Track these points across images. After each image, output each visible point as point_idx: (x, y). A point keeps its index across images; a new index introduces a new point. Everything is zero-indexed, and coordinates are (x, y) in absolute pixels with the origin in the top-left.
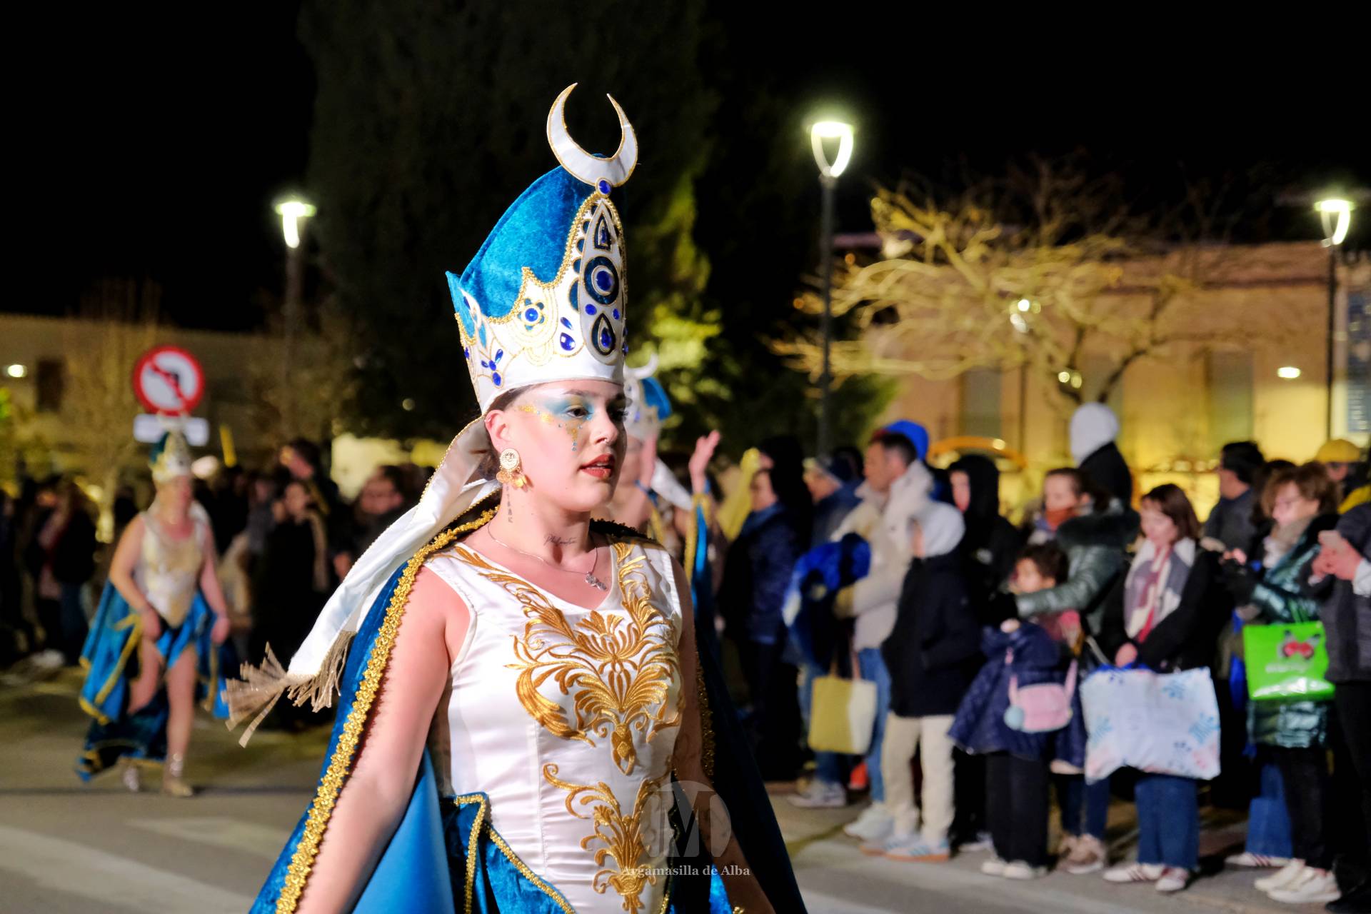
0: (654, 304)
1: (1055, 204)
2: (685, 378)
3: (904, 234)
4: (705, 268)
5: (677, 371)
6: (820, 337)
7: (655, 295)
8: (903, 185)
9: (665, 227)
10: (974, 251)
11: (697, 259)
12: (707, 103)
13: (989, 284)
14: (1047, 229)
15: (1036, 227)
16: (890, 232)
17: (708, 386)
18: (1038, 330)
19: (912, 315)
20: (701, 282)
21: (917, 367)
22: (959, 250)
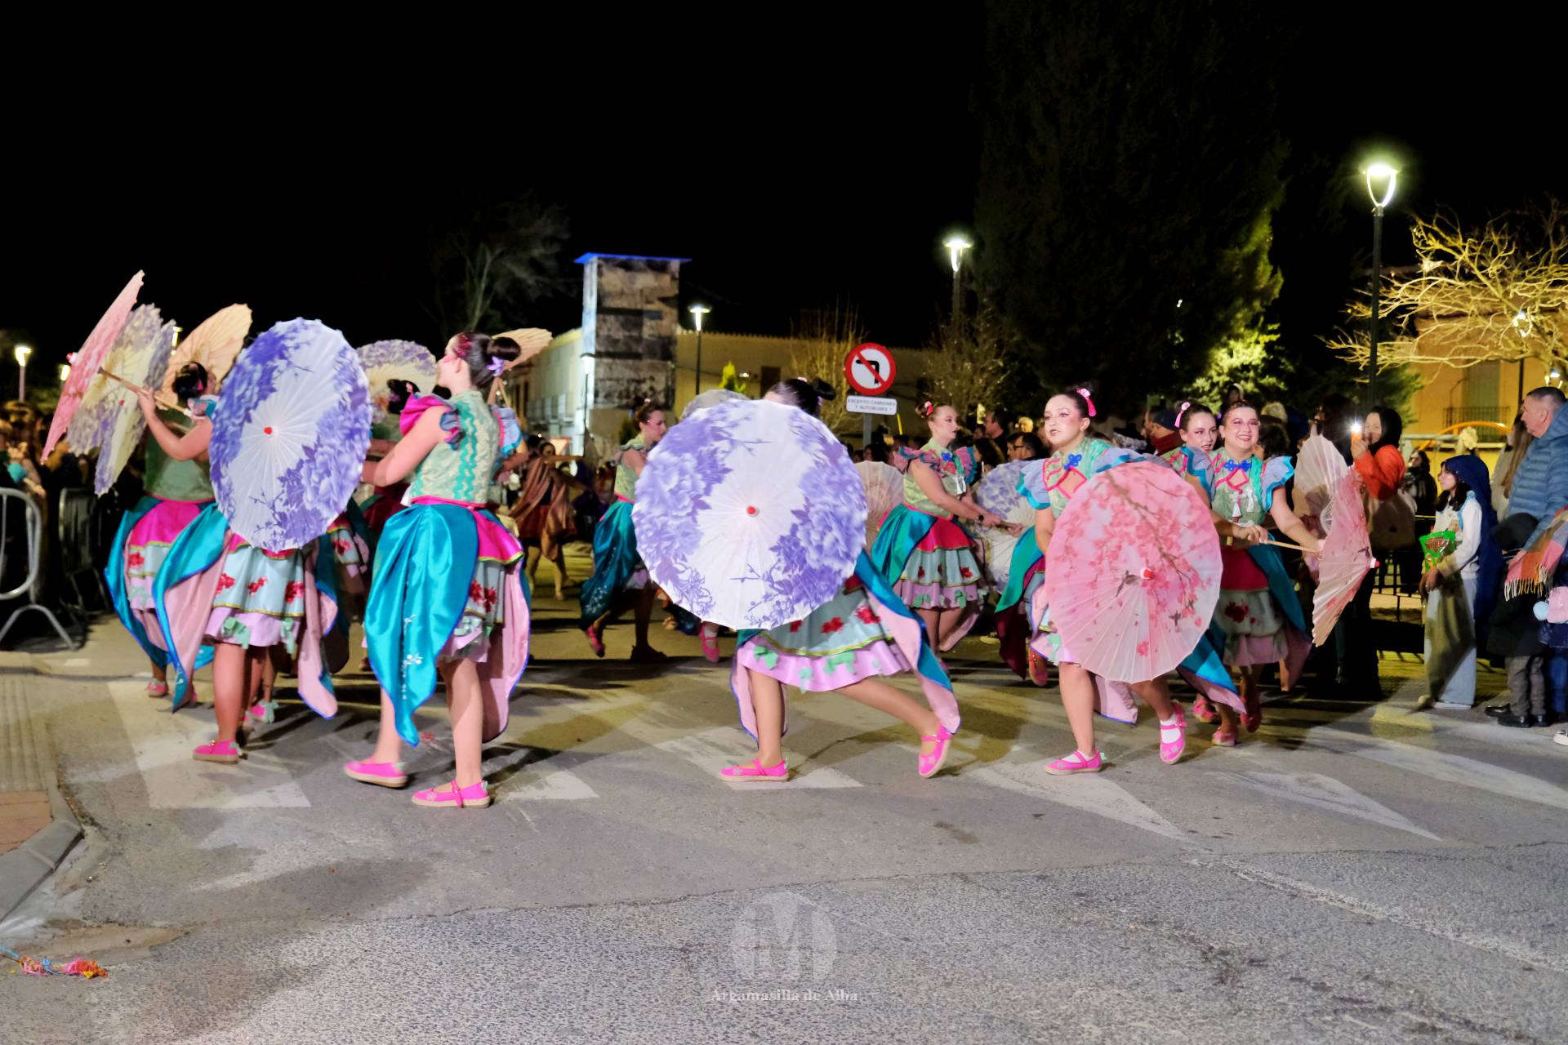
0: (1237, 310)
1: (1562, 229)
2: (1252, 374)
3: (1438, 255)
4: (1282, 280)
5: (1245, 368)
6: (1368, 337)
7: (1240, 302)
8: (1437, 215)
9: (1250, 248)
10: (1493, 268)
11: (1274, 273)
12: (1282, 152)
13: (1507, 293)
14: (1554, 250)
15: (1547, 247)
16: (1426, 254)
17: (1269, 380)
18: (1547, 330)
19: (1440, 317)
20: (1276, 291)
21: (1445, 360)
22: (1481, 268)
